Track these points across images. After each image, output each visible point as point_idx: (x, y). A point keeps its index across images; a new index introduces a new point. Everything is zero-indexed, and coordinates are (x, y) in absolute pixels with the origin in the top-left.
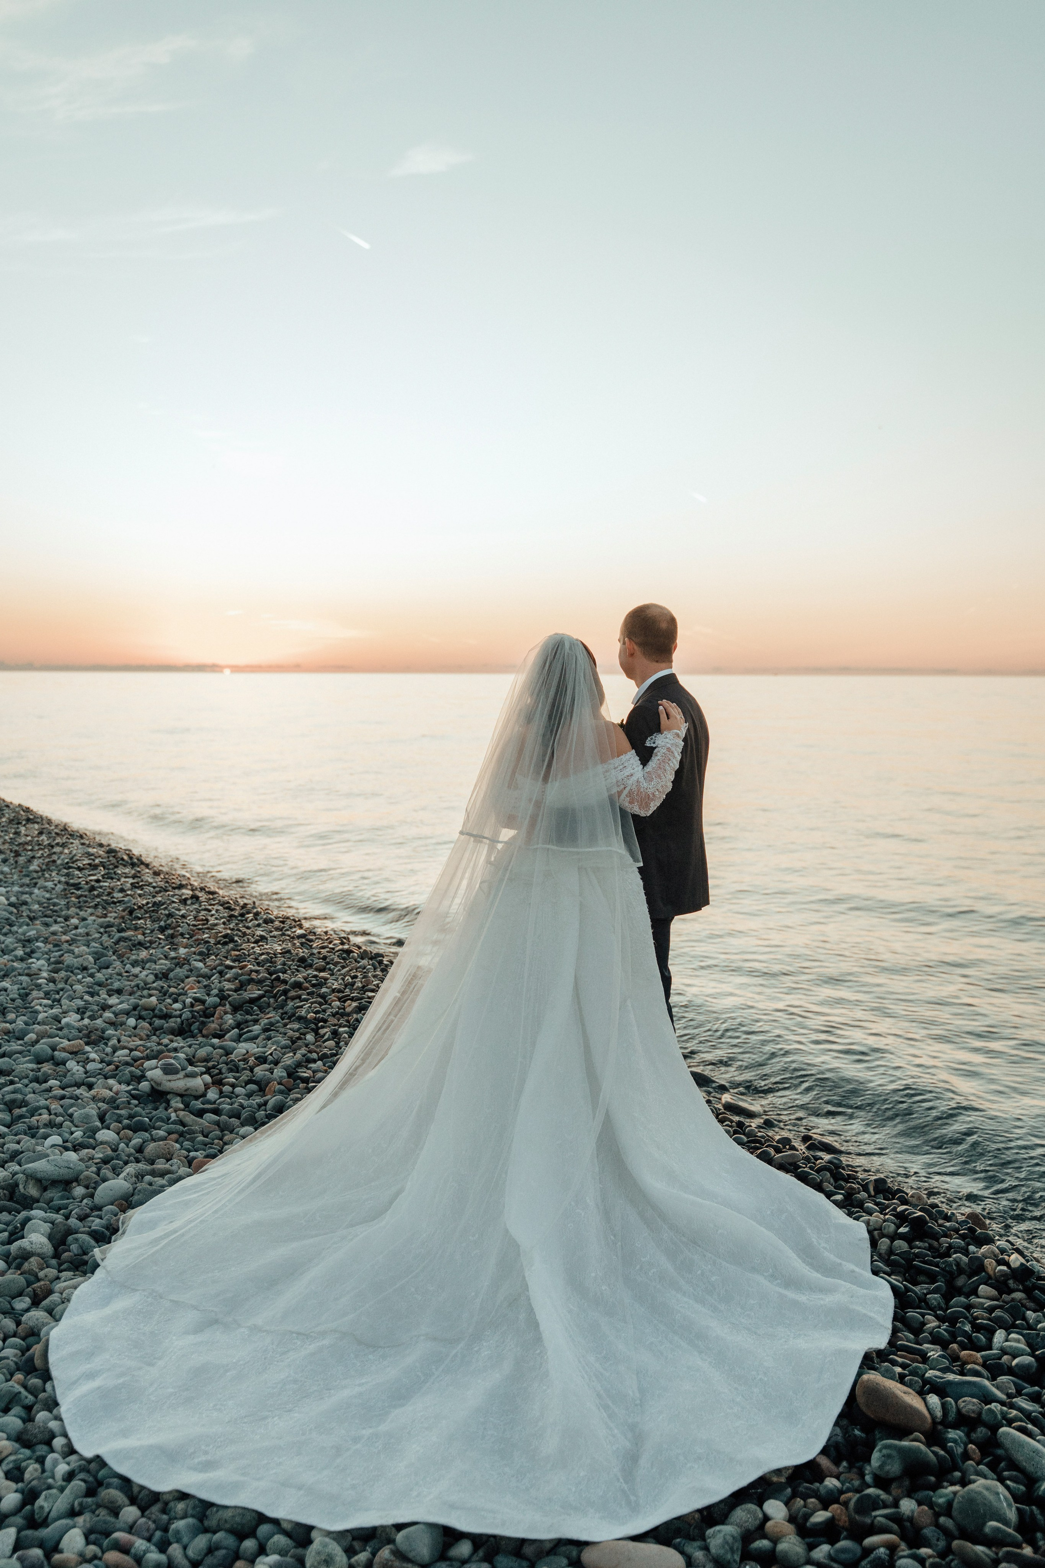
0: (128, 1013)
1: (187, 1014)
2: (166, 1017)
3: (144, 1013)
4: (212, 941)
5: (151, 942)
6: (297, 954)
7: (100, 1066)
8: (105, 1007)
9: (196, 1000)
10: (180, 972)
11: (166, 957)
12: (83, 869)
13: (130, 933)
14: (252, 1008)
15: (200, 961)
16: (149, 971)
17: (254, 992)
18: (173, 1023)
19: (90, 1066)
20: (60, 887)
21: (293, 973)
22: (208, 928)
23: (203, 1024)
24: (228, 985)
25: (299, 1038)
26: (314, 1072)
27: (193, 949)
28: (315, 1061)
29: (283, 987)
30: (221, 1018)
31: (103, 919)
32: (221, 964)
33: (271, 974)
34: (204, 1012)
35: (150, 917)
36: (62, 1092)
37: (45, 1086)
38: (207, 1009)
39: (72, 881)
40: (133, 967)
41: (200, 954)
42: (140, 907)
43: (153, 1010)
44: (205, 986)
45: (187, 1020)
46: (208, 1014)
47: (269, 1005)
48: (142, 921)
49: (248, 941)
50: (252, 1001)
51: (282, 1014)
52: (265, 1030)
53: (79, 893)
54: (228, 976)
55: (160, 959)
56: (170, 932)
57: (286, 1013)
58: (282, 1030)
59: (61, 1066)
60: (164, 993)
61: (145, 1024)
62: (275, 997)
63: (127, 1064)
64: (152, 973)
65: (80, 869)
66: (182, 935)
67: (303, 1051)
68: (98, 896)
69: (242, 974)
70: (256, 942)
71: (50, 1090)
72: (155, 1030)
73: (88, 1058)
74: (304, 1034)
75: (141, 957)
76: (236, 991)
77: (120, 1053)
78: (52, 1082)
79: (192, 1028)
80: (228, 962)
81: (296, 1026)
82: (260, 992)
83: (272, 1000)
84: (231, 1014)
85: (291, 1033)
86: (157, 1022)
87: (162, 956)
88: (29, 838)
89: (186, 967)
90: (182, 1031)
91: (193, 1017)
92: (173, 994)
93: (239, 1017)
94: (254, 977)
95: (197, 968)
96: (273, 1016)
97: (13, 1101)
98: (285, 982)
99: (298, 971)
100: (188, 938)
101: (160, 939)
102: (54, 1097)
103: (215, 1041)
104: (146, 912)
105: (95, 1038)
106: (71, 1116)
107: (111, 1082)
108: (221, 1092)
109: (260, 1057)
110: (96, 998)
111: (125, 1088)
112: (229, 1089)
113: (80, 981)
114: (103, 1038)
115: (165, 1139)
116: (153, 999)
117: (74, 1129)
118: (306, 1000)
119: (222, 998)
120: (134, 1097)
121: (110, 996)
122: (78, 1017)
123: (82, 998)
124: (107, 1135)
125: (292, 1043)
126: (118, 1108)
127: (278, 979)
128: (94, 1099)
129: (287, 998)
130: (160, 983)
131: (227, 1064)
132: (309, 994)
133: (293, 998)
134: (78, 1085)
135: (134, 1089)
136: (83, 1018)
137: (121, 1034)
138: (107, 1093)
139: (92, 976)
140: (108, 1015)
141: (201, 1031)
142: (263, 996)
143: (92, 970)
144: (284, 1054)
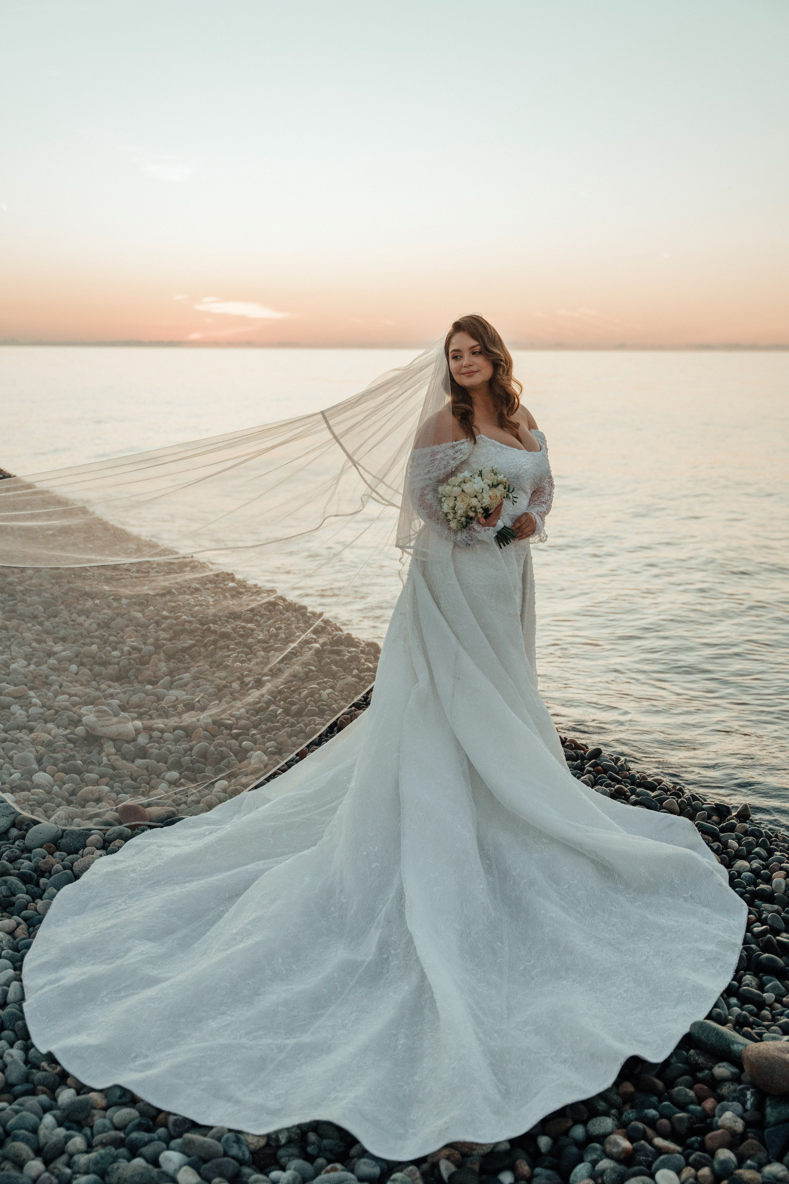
0: (70, 661)
1: (124, 662)
2: (105, 663)
3: (85, 660)
4: (151, 593)
5: (97, 593)
7: (42, 710)
8: (50, 654)
9: (134, 648)
10: (120, 621)
11: (109, 608)
13: (77, 585)
14: (184, 657)
15: (138, 612)
16: (92, 620)
17: (186, 641)
18: (111, 670)
19: (32, 710)
22: (148, 581)
23: (139, 670)
24: (163, 635)
27: (133, 600)
29: (212, 637)
30: (156, 665)
32: (157, 615)
33: (202, 624)
34: (141, 659)
36: (5, 735)
38: (143, 657)
40: (79, 615)
41: (140, 604)
43: (94, 658)
44: (142, 635)
45: (125, 667)
46: (144, 661)
47: (200, 654)
50: (184, 650)
51: (211, 662)
52: (195, 678)
54: (163, 626)
55: (104, 608)
57: (215, 662)
58: (210, 678)
59: (7, 709)
60: (105, 642)
61: (84, 670)
62: (205, 646)
63: (67, 708)
64: (95, 622)
67: (228, 699)
69: (176, 624)
72: (96, 675)
73: (31, 703)
74: (231, 683)
75: (87, 606)
76: (170, 640)
77: (60, 697)
79: (129, 675)
80: (163, 613)
81: (223, 674)
82: (192, 642)
83: (202, 649)
84: (165, 662)
85: (218, 681)
86: (97, 668)
90: (120, 678)
91: (131, 663)
92: (112, 642)
93: (172, 665)
94: (187, 627)
96: (203, 664)
98: (214, 632)
103: (149, 687)
105: (37, 683)
106: (11, 758)
107: (50, 725)
108: (151, 737)
109: (188, 704)
110: (43, 645)
111: (62, 731)
112: (159, 734)
113: (29, 629)
114: (47, 684)
115: (97, 783)
116: (94, 647)
117: (13, 771)
118: (234, 650)
119: (158, 646)
120: (70, 740)
121: (55, 643)
122: (25, 663)
123: (30, 645)
124: (41, 777)
125: (219, 692)
126: (54, 751)
127: (209, 629)
128: (34, 742)
129: (215, 649)
130: (102, 632)
131: (157, 710)
132: (236, 644)
133: (221, 648)
134: (20, 728)
135: (71, 733)
136: (29, 665)
137: (63, 680)
138: (46, 737)
139: (41, 624)
140: (52, 661)
141: (137, 677)
142: (193, 646)
143: (42, 619)
144: (210, 701)
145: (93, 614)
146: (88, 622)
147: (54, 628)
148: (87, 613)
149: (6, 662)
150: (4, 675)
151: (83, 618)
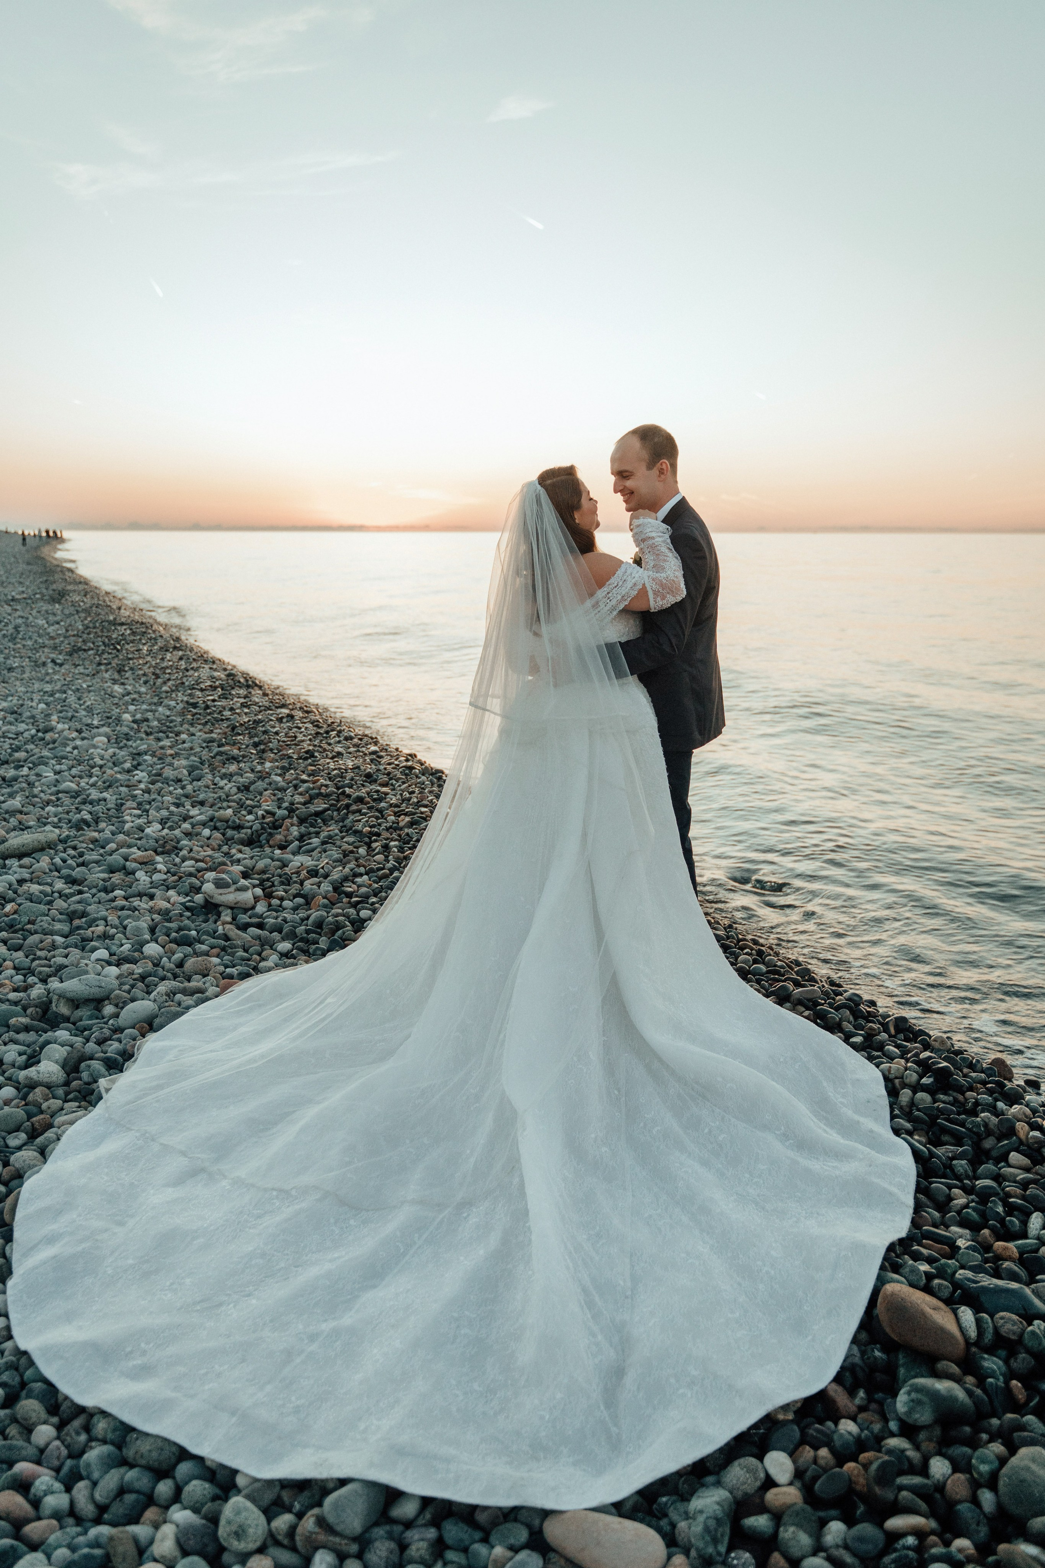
0: (204, 824)
1: (256, 826)
2: (238, 828)
3: (218, 824)
4: (295, 756)
5: (244, 756)
6: (365, 770)
7: (165, 877)
8: (186, 818)
9: (268, 812)
10: (260, 785)
11: (252, 770)
12: (205, 690)
13: (227, 748)
14: (316, 821)
15: (280, 775)
16: (234, 784)
17: (319, 805)
18: (244, 834)
19: (157, 877)
20: (181, 705)
21: (358, 787)
22: (295, 745)
23: (271, 835)
24: (298, 799)
25: (352, 852)
26: (359, 886)
27: (277, 764)
28: (361, 875)
29: (346, 801)
30: (288, 830)
31: (208, 735)
32: (296, 779)
33: (338, 788)
34: (274, 823)
35: (249, 733)
36: (124, 903)
37: (111, 895)
38: (276, 821)
39: (192, 701)
40: (222, 779)
41: (283, 768)
42: (241, 725)
43: (227, 822)
44: (279, 799)
45: (257, 831)
46: (276, 826)
47: (332, 818)
48: (241, 737)
49: (327, 757)
50: (317, 814)
51: (342, 827)
52: (324, 843)
53: (194, 711)
54: (300, 790)
55: (247, 772)
56: (262, 747)
57: (345, 826)
58: (338, 843)
59: (131, 876)
60: (241, 805)
61: (217, 835)
62: (338, 810)
63: (191, 875)
64: (235, 786)
65: (202, 690)
66: (271, 750)
67: (352, 865)
68: (209, 714)
69: (313, 788)
70: (332, 758)
71: (113, 900)
72: (228, 840)
73: (156, 869)
74: (357, 848)
75: (231, 770)
76: (304, 804)
77: (187, 863)
78: (118, 892)
79: (261, 839)
80: (304, 777)
81: (351, 839)
82: (326, 806)
83: (335, 813)
84: (297, 826)
85: (346, 846)
86: (230, 833)
87: (249, 770)
88: (171, 663)
89: (267, 780)
90: (250, 842)
91: (263, 828)
92: (248, 806)
93: (303, 829)
94: (323, 791)
95: (275, 782)
96: (334, 828)
97: (74, 912)
98: (349, 796)
99: (363, 786)
100: (276, 754)
101: (252, 753)
102: (115, 908)
103: (278, 852)
104: (247, 729)
105: (166, 848)
106: (125, 928)
107: (171, 892)
108: (270, 905)
109: (312, 870)
110: (181, 809)
111: (182, 899)
112: (277, 902)
113: (171, 793)
114: (176, 848)
115: (207, 954)
116: (229, 811)
117: (124, 941)
118: (365, 814)
119: (291, 810)
120: (188, 909)
121: (193, 807)
122: (160, 827)
123: (168, 809)
124: (153, 949)
125: (344, 857)
126: (169, 920)
127: (344, 793)
128: (151, 911)
129: (348, 812)
130: (239, 795)
131: (280, 876)
132: (369, 808)
133: (354, 812)
134: (140, 895)
135: (189, 901)
136: (163, 829)
137: (194, 845)
138: (164, 905)
139: (183, 788)
140: (186, 826)
141: (268, 842)
142: (328, 809)
143: (185, 782)
144: (334, 868)
145: (234, 778)
146: (229, 786)
147: (194, 791)
148: (229, 777)
149: (141, 826)
150: (136, 839)
151: (225, 781)
